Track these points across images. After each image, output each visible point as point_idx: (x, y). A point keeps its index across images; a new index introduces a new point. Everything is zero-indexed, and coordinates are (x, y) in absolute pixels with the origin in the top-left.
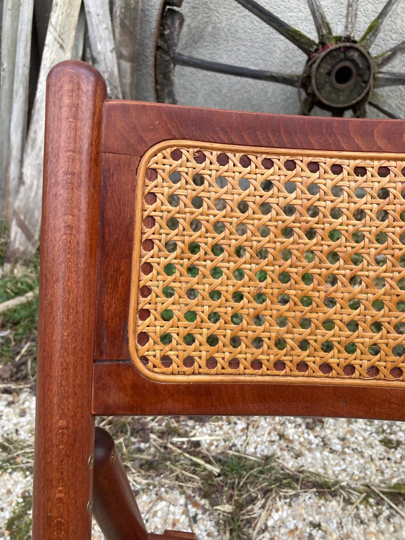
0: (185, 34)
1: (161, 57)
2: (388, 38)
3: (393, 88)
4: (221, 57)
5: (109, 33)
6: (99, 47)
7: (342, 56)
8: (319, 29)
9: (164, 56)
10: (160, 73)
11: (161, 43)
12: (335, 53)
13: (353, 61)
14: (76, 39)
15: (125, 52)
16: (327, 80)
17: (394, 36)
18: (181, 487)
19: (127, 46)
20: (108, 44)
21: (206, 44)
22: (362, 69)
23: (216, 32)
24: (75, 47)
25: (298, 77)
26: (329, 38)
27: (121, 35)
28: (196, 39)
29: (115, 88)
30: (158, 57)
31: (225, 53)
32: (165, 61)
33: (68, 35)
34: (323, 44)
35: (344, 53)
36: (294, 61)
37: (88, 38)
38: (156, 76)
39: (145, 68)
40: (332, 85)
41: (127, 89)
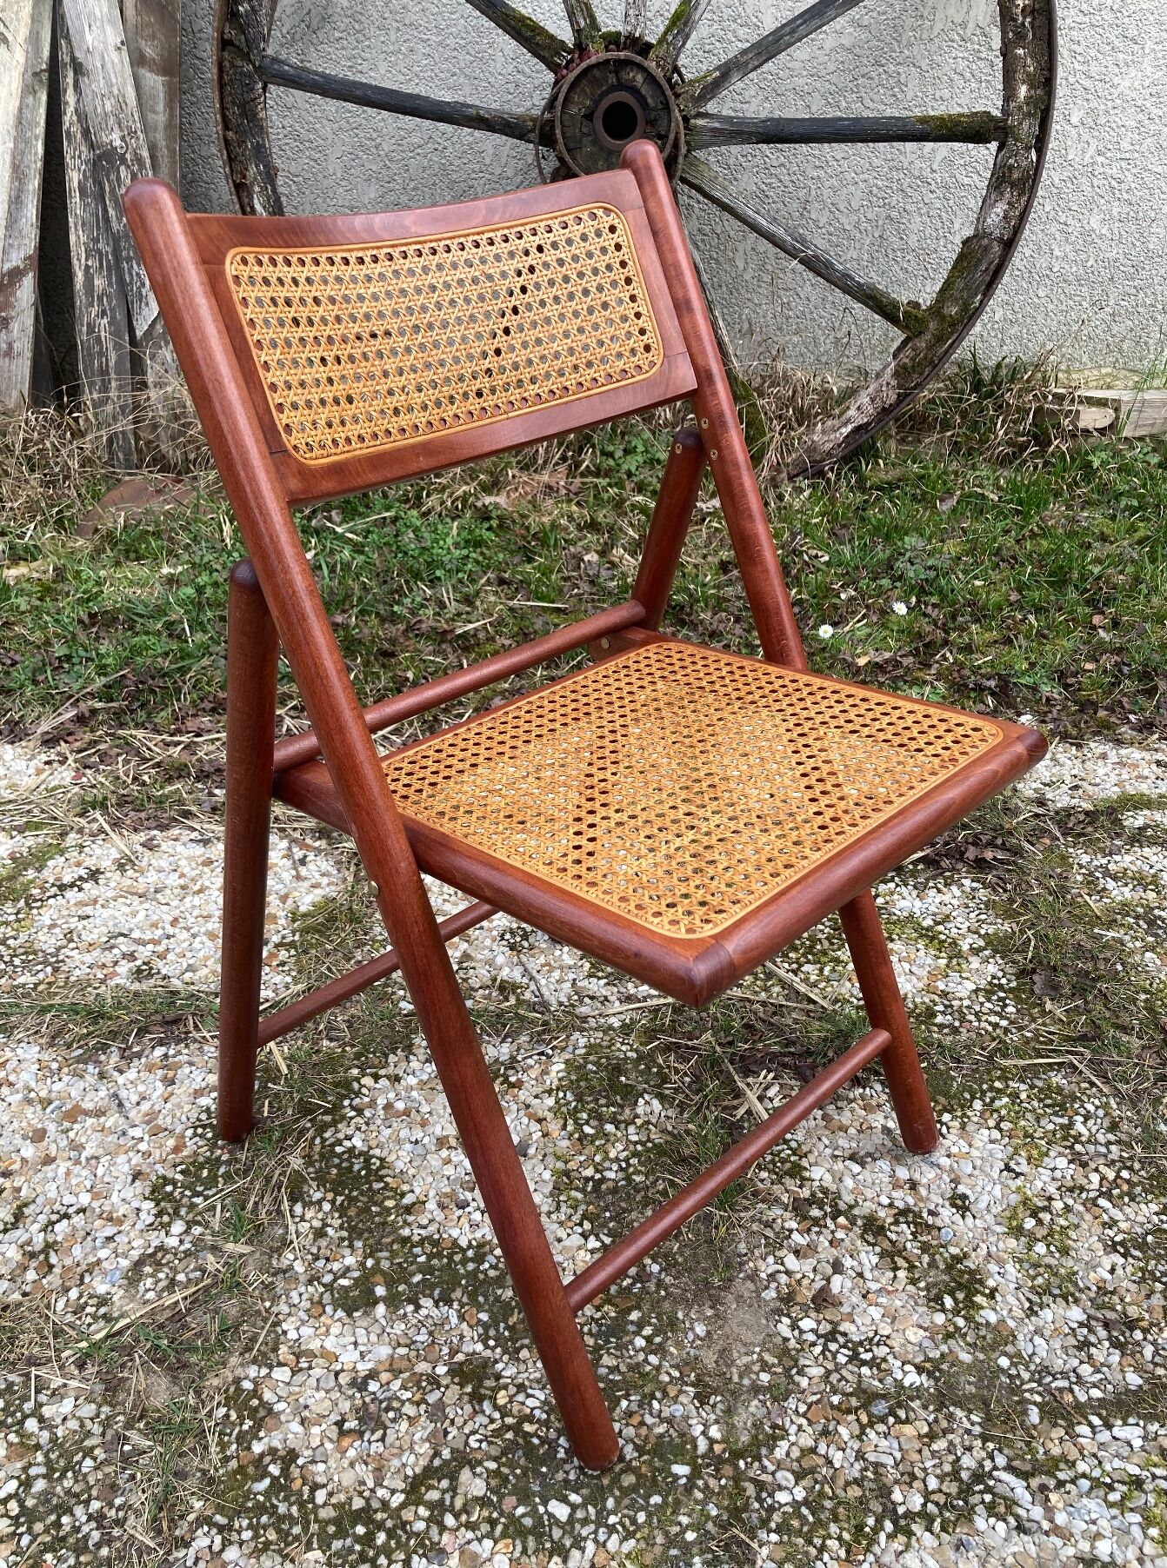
0: (289, 11)
1: (233, 66)
2: (730, 36)
3: (747, 148)
4: (374, 68)
5: (110, 8)
6: (89, 38)
7: (612, 79)
8: (571, 16)
9: (240, 63)
10: (234, 103)
11: (231, 33)
12: (596, 72)
13: (635, 91)
14: (35, 19)
15: (149, 52)
16: (585, 130)
17: (741, 32)
18: (283, 830)
19: (153, 37)
20: (109, 30)
21: (337, 35)
22: (653, 109)
23: (359, 8)
24: (34, 38)
25: (533, 120)
26: (593, 37)
27: (138, 13)
28: (315, 25)
29: (132, 133)
30: (227, 64)
31: (382, 56)
32: (242, 73)
33: (17, 13)
34: (581, 48)
35: (617, 73)
36: (537, 83)
37: (63, 17)
38: (223, 108)
39: (200, 87)
40: (595, 142)
41: (160, 138)
